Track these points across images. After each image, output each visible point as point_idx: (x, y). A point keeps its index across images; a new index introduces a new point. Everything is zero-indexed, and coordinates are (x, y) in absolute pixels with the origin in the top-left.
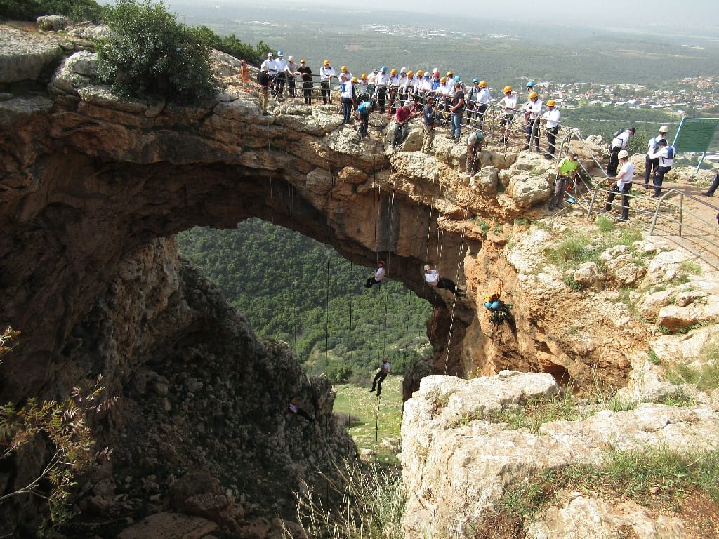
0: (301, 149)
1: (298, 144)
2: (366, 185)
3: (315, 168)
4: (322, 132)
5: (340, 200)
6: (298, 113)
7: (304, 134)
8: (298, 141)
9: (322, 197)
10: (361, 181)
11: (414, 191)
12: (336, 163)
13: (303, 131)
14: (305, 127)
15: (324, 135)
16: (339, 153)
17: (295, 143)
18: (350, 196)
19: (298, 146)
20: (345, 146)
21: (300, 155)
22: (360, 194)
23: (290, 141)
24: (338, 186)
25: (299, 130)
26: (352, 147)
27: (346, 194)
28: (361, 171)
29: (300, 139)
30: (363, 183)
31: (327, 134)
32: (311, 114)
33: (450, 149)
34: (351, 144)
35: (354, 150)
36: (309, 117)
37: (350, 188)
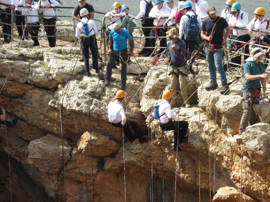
0: (25, 108)
1: (21, 101)
2: (117, 158)
3: (45, 135)
4: (54, 84)
5: (81, 182)
6: (23, 57)
7: (29, 87)
8: (21, 97)
9: (54, 177)
10: (109, 153)
11: (181, 166)
12: (72, 126)
13: (26, 83)
14: (30, 77)
15: (56, 89)
16: (73, 112)
17: (18, 100)
18: (96, 175)
19: (20, 103)
20: (80, 101)
21: (24, 116)
22: (109, 171)
23: (12, 97)
24: (75, 161)
25: (21, 80)
26: (90, 103)
27: (88, 172)
28: (108, 138)
29: (24, 94)
30: (113, 155)
31: (60, 86)
32: (42, 59)
33: (215, 100)
34: (88, 98)
35: (92, 107)
36: (38, 62)
37: (95, 164)
